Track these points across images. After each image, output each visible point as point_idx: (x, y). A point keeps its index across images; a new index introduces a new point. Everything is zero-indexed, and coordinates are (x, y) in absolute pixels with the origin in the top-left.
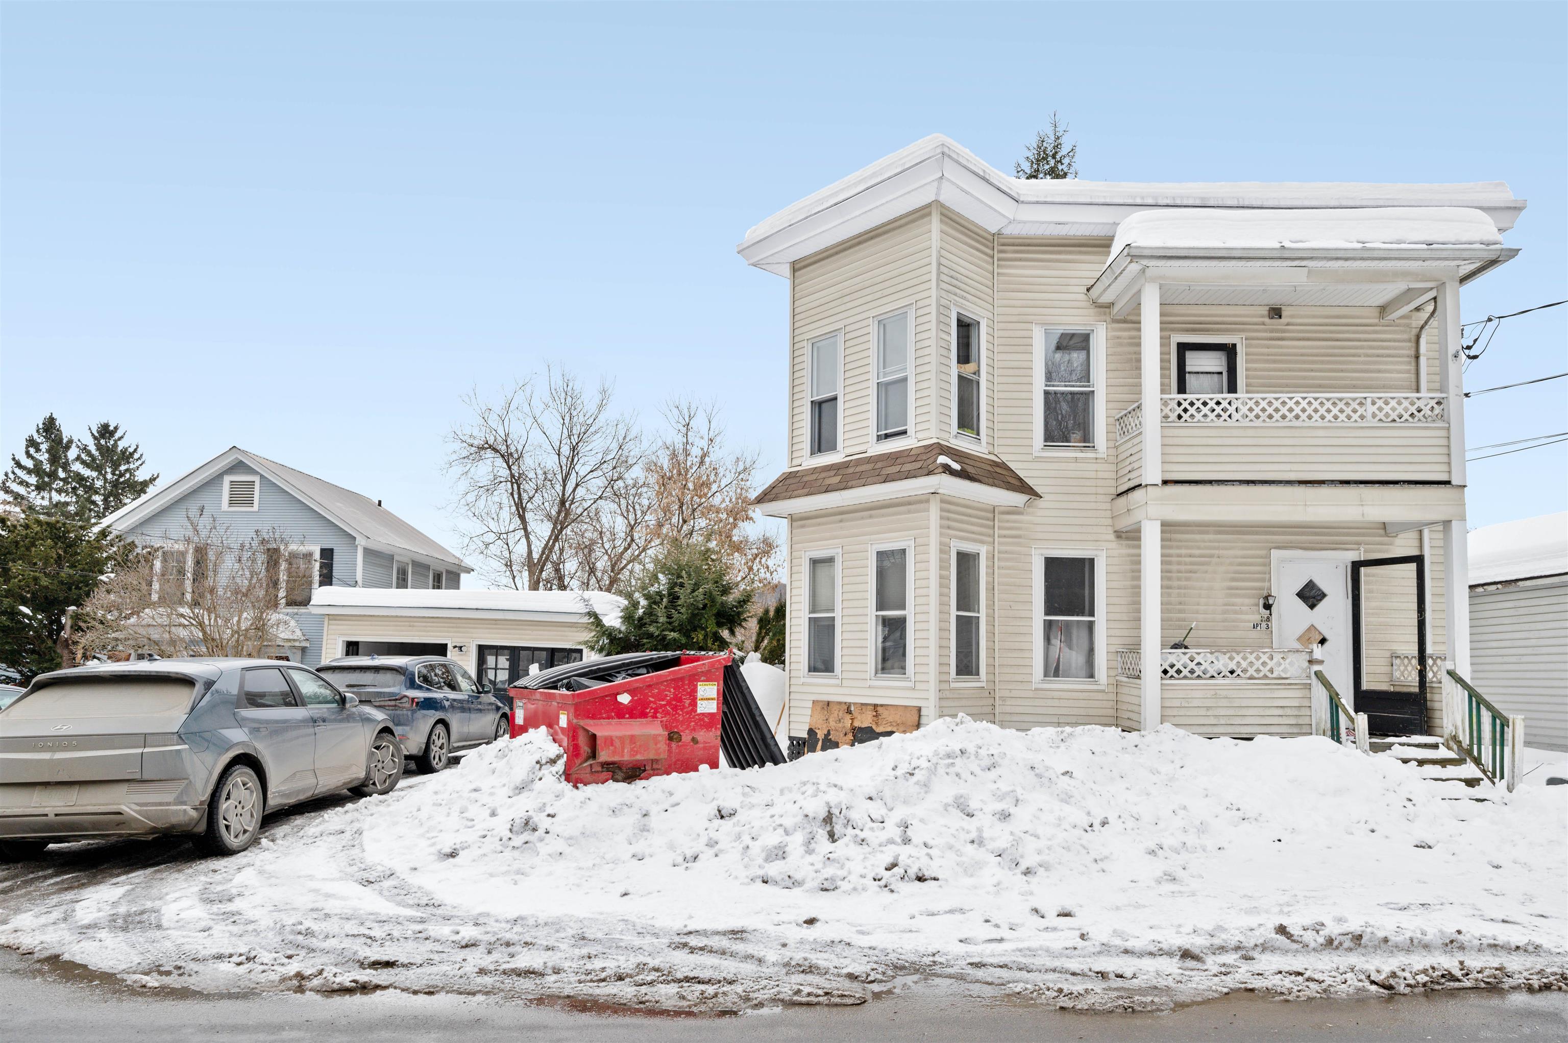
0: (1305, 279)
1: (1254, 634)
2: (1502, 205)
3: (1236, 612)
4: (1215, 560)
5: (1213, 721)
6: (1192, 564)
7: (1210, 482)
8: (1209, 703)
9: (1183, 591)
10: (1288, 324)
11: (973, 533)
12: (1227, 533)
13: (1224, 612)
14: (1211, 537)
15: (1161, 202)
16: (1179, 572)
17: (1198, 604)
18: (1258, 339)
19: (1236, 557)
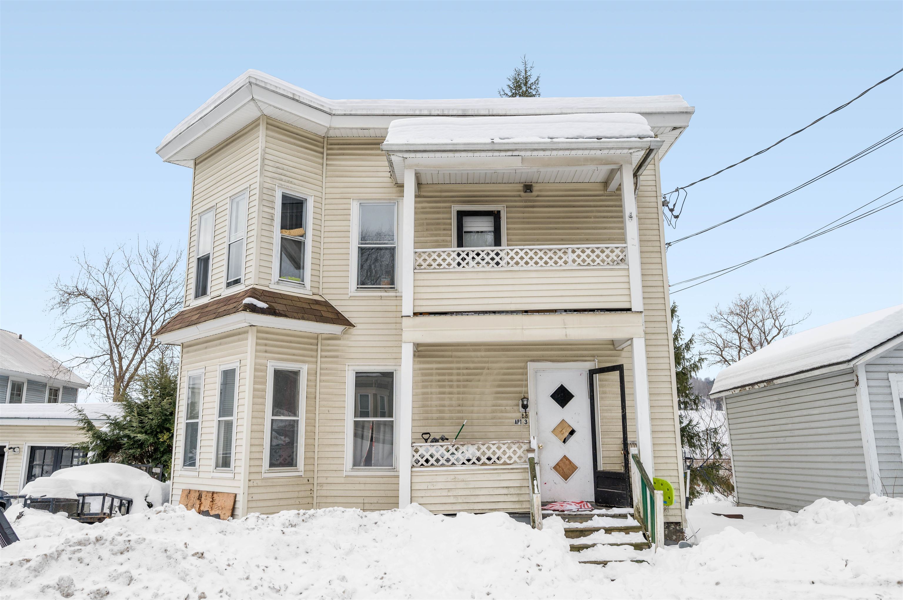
0: (520, 165)
1: (516, 428)
2: (677, 111)
3: (502, 412)
4: (485, 371)
5: (452, 500)
6: (469, 375)
7: (452, 313)
8: (450, 485)
9: (461, 396)
10: (538, 196)
11: (294, 355)
12: (495, 350)
13: (493, 411)
14: (483, 353)
15: (433, 113)
16: (458, 381)
17: (473, 406)
18: (516, 207)
19: (502, 368)
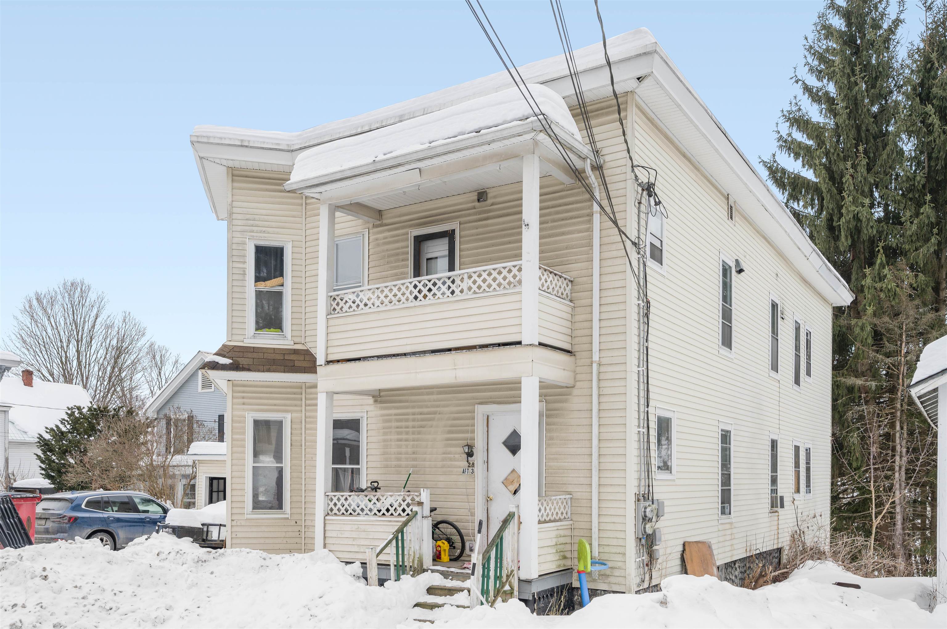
1: (463, 478)
3: (451, 460)
4: (437, 416)
6: (423, 420)
9: (416, 443)
10: (492, 204)
12: (446, 393)
13: (443, 460)
14: (435, 397)
16: (414, 427)
17: (425, 454)
18: (470, 222)
19: (452, 413)
